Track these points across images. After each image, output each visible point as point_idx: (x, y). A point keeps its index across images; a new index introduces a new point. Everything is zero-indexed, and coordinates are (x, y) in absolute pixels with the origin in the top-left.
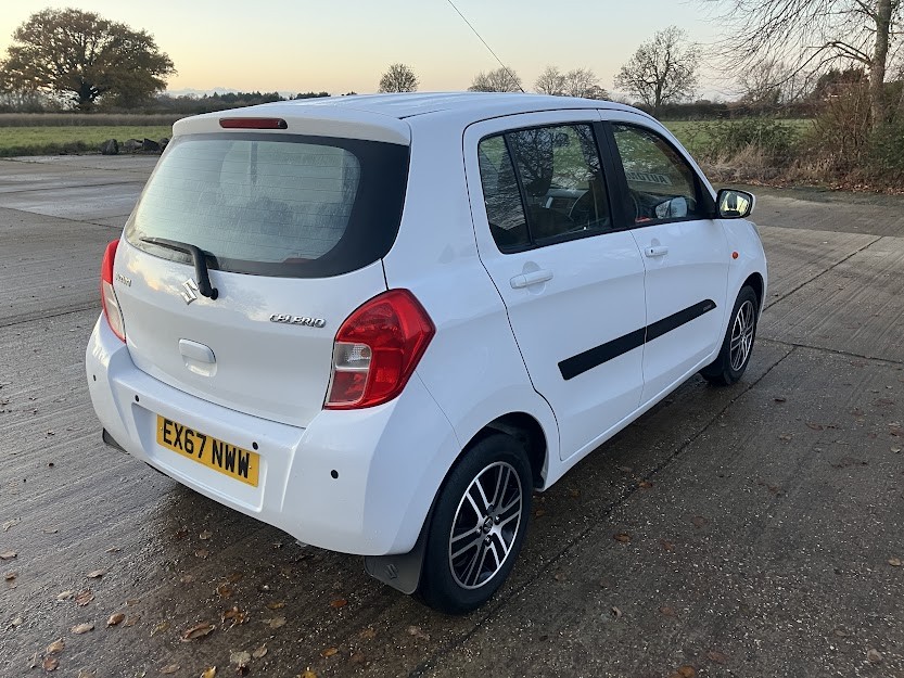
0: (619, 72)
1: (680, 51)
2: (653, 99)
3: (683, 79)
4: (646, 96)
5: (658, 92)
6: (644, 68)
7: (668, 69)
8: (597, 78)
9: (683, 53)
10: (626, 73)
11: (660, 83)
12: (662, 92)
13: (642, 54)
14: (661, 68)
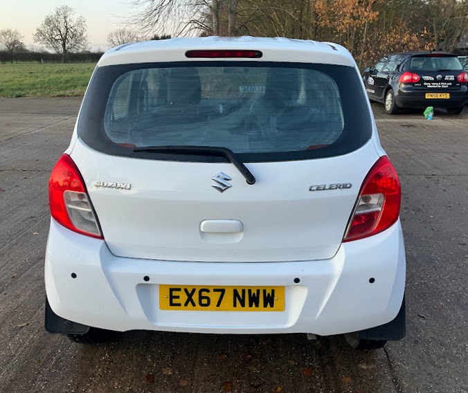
0: (36, 32)
1: (73, 20)
2: (61, 50)
3: (78, 37)
4: (56, 48)
5: (64, 45)
6: (52, 30)
7: (67, 32)
8: (21, 35)
9: (75, 22)
10: (40, 33)
11: (64, 40)
12: (66, 45)
13: (48, 22)
14: (63, 30)
